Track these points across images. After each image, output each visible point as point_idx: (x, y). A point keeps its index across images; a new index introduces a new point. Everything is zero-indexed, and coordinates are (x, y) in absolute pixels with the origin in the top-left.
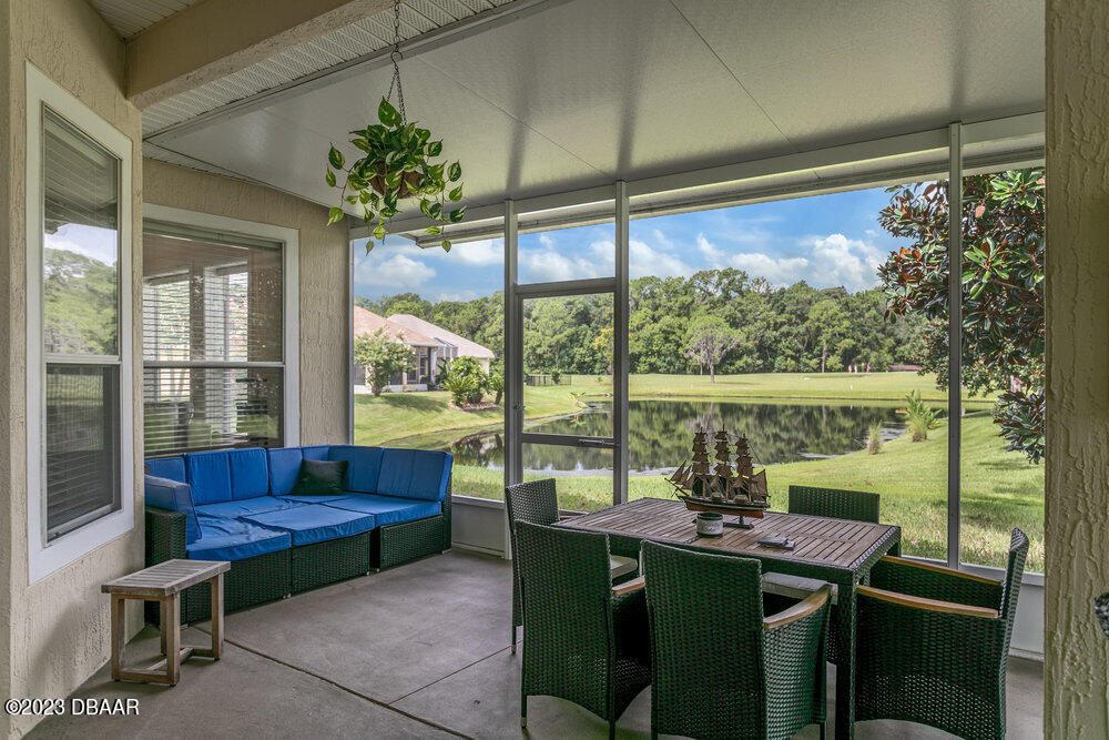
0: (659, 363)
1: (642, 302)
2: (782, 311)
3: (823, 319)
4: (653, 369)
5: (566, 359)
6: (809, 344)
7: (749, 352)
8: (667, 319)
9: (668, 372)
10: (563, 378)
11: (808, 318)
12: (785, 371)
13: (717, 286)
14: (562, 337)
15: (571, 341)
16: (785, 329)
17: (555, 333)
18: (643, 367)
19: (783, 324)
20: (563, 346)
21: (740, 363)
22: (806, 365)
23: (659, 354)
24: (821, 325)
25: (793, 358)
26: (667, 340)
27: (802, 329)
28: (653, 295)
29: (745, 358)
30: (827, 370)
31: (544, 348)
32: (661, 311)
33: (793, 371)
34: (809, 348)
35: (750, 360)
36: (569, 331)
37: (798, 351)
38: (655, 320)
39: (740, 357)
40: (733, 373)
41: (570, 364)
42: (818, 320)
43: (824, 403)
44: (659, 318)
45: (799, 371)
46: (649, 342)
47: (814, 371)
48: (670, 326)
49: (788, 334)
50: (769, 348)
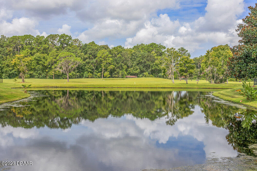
0: (34, 74)
2: (86, 53)
3: (103, 57)
4: (32, 76)
8: (38, 54)
9: (39, 78)
11: (97, 57)
12: (88, 78)
13: (58, 42)
16: (87, 60)
19: (87, 58)
22: (96, 75)
23: (35, 70)
24: (102, 59)
25: (91, 72)
26: (38, 63)
27: (94, 61)
30: (104, 77)
32: (35, 51)
33: (91, 78)
34: (97, 68)
35: (74, 73)
37: (93, 70)
38: (32, 54)
42: (101, 57)
45: (93, 78)
47: (99, 78)
48: (39, 57)
49: (89, 63)
50: (81, 68)
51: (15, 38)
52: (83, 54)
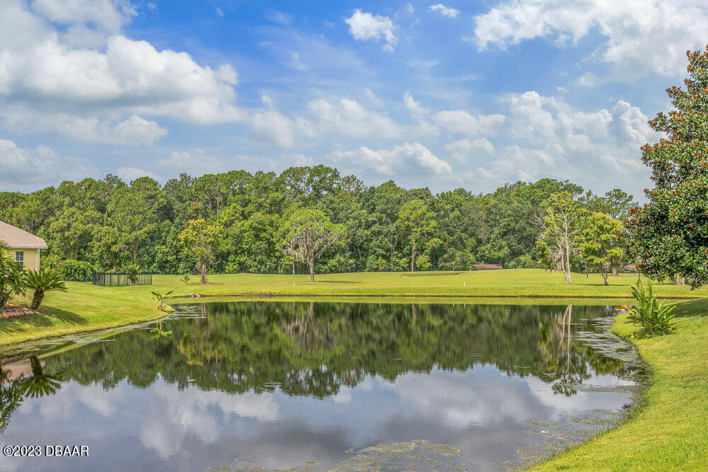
0: (249, 262)
1: (231, 197)
2: (373, 210)
3: (412, 218)
4: (243, 268)
5: (146, 258)
6: (399, 243)
7: (343, 251)
8: (258, 216)
9: (259, 271)
10: (142, 278)
11: (397, 218)
12: (376, 270)
13: (308, 184)
14: (141, 233)
15: (152, 238)
16: (375, 228)
17: (133, 229)
18: (231, 266)
19: (374, 222)
20: (143, 244)
21: (332, 262)
22: (396, 264)
23: (250, 252)
24: (411, 224)
25: (384, 257)
26: (257, 237)
27: (392, 228)
28: (242, 192)
29: (338, 256)
30: (417, 269)
31: (120, 245)
32: (250, 207)
33: (384, 271)
34: (399, 247)
35: (342, 259)
36: (150, 227)
37: (388, 250)
39: (332, 256)
40: (325, 272)
41: (150, 264)
42: (408, 219)
43: (413, 301)
44: (250, 213)
45: (389, 270)
46: (239, 239)
47: (405, 270)
48: (261, 223)
49: (379, 233)
50: (361, 247)
51: (208, 179)
52: (364, 211)
